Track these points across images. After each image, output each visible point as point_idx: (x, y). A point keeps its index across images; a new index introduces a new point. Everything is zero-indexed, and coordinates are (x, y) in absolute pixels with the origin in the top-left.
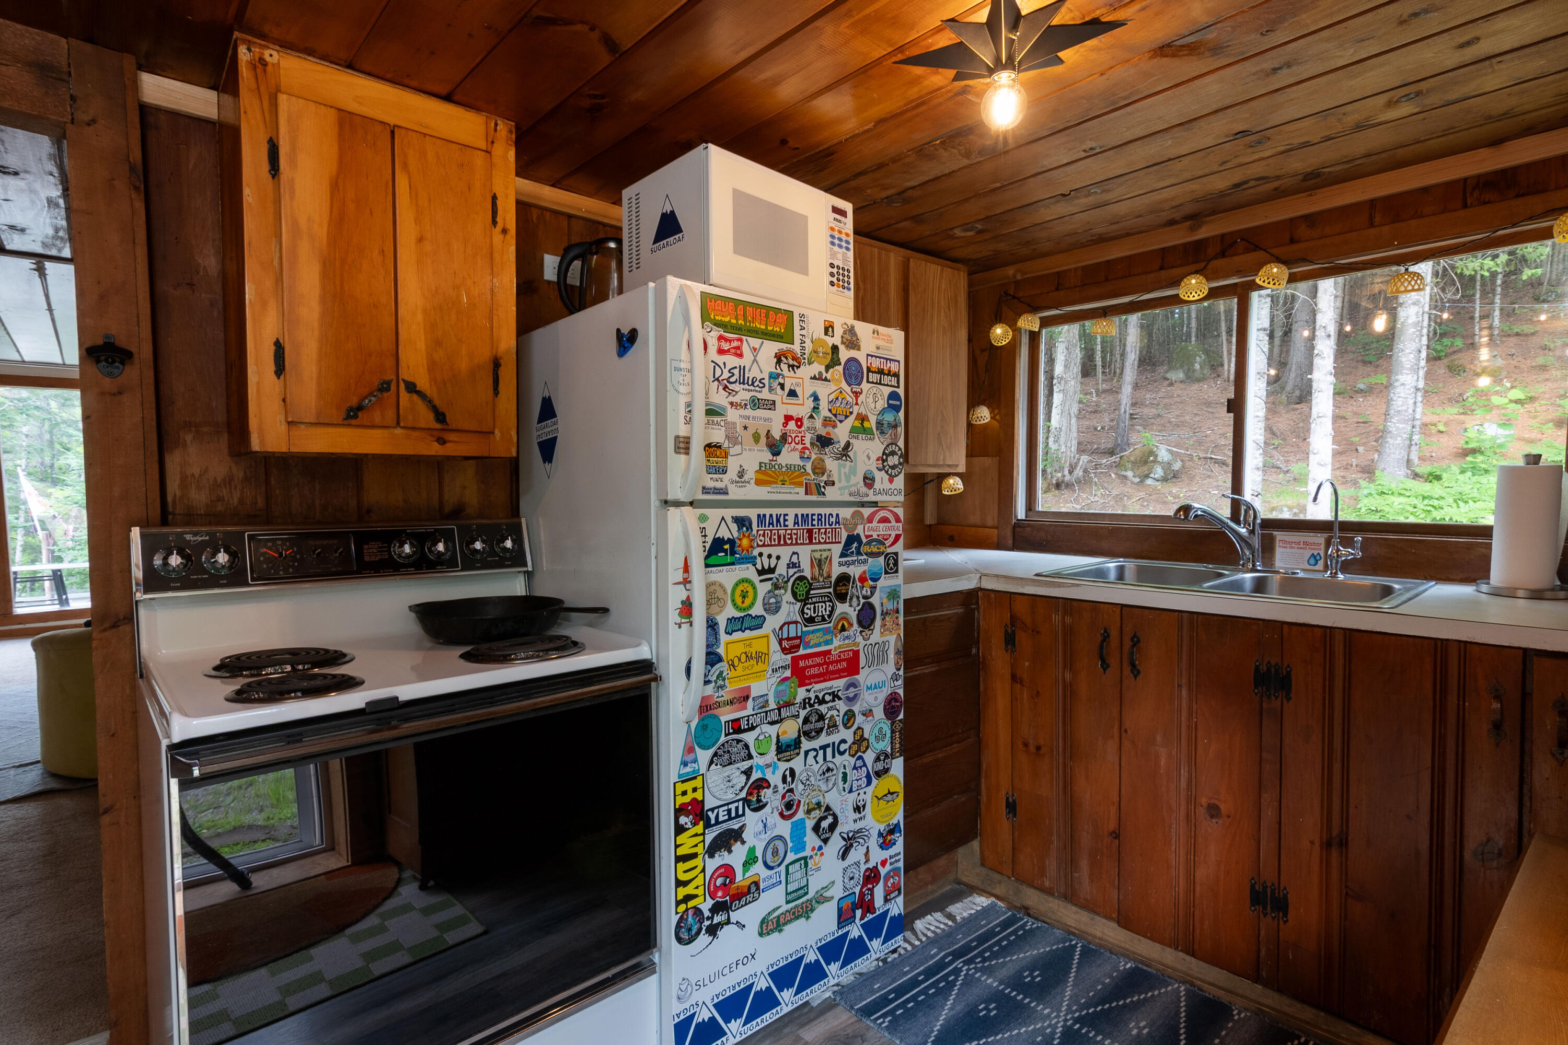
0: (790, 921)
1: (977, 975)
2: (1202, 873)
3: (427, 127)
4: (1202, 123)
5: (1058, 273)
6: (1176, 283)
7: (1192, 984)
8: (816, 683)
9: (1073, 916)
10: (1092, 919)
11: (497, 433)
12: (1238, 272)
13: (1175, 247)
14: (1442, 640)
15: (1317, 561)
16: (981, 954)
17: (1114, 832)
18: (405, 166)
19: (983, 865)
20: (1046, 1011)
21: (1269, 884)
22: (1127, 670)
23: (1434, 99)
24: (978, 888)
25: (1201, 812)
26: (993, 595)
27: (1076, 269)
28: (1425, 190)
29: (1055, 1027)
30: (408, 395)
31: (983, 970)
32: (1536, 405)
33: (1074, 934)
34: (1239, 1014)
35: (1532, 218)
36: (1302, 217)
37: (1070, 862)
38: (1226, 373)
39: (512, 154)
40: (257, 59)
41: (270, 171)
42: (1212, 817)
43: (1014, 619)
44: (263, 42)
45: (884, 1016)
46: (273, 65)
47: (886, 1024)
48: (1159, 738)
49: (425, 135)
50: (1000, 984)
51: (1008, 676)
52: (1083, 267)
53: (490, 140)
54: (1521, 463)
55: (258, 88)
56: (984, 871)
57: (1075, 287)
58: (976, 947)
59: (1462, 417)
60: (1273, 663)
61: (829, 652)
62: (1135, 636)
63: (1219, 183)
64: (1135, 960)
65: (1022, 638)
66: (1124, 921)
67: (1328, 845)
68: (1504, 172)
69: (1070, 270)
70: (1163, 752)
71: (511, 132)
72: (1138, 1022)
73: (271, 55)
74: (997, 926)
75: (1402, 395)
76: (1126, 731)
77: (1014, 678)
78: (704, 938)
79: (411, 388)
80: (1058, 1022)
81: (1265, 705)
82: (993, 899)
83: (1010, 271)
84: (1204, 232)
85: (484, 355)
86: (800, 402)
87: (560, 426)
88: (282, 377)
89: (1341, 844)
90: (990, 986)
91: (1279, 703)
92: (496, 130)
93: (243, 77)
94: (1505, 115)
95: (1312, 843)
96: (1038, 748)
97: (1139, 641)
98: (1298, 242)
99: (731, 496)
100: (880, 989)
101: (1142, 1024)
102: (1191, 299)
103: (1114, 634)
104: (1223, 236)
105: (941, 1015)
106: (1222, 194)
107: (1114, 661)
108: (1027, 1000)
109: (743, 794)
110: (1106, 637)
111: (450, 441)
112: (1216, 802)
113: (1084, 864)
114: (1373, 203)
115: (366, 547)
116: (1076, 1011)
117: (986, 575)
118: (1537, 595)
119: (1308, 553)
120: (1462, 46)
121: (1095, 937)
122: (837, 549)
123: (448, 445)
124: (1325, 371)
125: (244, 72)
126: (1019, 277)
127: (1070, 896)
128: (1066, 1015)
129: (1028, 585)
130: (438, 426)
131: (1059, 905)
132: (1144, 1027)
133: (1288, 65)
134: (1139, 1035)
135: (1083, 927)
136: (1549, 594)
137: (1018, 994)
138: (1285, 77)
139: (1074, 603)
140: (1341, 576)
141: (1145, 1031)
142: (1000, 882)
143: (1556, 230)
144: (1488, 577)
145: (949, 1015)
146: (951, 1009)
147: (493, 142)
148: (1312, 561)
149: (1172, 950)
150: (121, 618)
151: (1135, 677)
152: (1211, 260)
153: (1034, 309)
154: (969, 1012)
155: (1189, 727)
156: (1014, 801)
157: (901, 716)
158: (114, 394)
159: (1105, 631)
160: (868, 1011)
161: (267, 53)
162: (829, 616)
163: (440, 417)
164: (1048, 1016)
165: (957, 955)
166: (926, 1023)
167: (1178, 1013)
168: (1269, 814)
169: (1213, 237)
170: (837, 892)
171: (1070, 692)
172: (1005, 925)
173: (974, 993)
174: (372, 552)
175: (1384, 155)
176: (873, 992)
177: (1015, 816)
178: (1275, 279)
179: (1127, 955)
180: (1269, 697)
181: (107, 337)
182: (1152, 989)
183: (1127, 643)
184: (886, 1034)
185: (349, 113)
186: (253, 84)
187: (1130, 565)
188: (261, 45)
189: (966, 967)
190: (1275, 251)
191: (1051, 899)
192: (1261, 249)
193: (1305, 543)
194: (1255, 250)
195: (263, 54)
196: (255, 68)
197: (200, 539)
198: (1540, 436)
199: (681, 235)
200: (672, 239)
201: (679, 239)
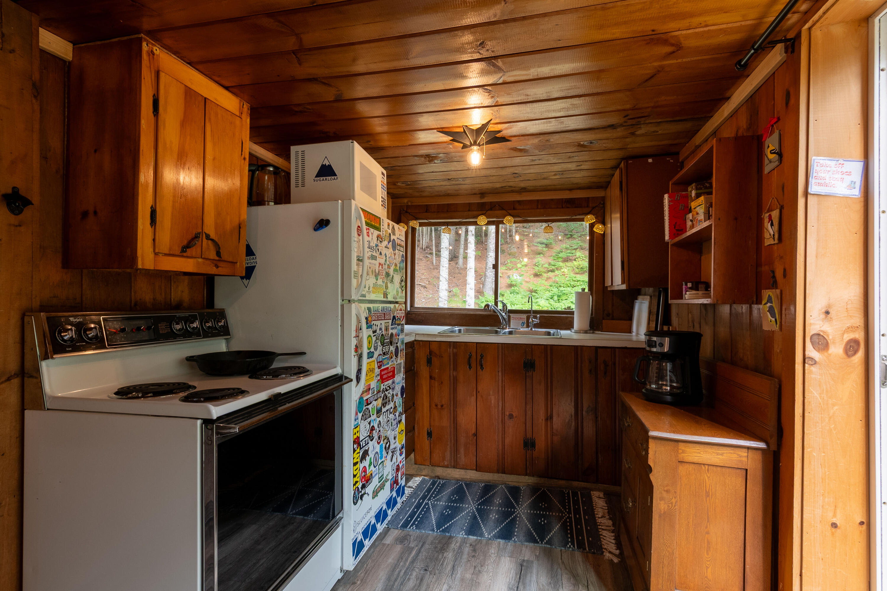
0: (379, 491)
1: (436, 503)
2: (507, 441)
3: (217, 100)
4: (507, 168)
5: (427, 205)
6: (476, 217)
7: (506, 484)
8: (386, 382)
9: (458, 473)
10: (466, 472)
11: (238, 264)
12: (497, 217)
13: (474, 203)
14: (576, 346)
15: (524, 324)
16: (431, 496)
17: (474, 434)
18: (210, 119)
19: (415, 464)
20: (467, 506)
21: (529, 438)
22: (479, 367)
23: (565, 176)
24: (415, 475)
25: (506, 417)
26: (421, 343)
27: (435, 205)
28: (552, 200)
29: (472, 509)
30: (206, 240)
31: (437, 500)
32: (527, 268)
33: (460, 480)
34: (523, 488)
35: (579, 215)
36: (517, 201)
37: (456, 451)
38: (421, 245)
39: (248, 120)
40: (150, 50)
41: (153, 112)
42: (510, 418)
43: (431, 352)
44: (153, 42)
45: (412, 525)
46: (157, 55)
47: (415, 528)
48: (491, 393)
49: (218, 105)
50: (446, 503)
51: (428, 377)
52: (438, 204)
53: (241, 112)
54: (580, 291)
55: (150, 66)
56: (417, 466)
57: (434, 212)
58: (428, 495)
59: (506, 271)
60: (529, 359)
61: (388, 368)
62: (482, 354)
63: (498, 185)
64: (484, 482)
65: (435, 360)
66: (478, 468)
67: (547, 420)
68: (572, 199)
69: (432, 205)
70: (493, 398)
71: (248, 109)
72: (497, 500)
73: (156, 50)
74: (430, 485)
75: (491, 261)
76: (479, 392)
77: (431, 378)
78: (360, 501)
79: (208, 237)
80: (473, 508)
81: (527, 374)
82: (423, 477)
83: (406, 201)
84: (486, 200)
85: (236, 223)
86: (382, 257)
87: (258, 260)
88: (153, 227)
89: (551, 418)
90: (442, 504)
91: (531, 373)
92: (243, 107)
93: (144, 59)
94: (577, 184)
95: (542, 420)
96: (442, 406)
97: (483, 356)
98: (516, 209)
99: (367, 298)
100: (403, 518)
101: (498, 500)
102: (482, 224)
103: (474, 354)
104: (491, 202)
105: (432, 519)
106: (497, 189)
107: (473, 365)
108: (458, 505)
109: (369, 434)
110: (470, 357)
111: (220, 267)
112: (512, 413)
113: (462, 450)
114: (538, 201)
115: (160, 325)
116: (476, 503)
117: (418, 334)
118: (586, 332)
119: (521, 322)
120: (577, 166)
121: (467, 479)
122: (390, 321)
123: (219, 268)
124: (472, 250)
125: (145, 56)
126: (410, 204)
127: (455, 466)
128: (474, 505)
129: (437, 337)
130: (217, 258)
131: (452, 471)
132: (499, 500)
133: (539, 160)
134: (499, 503)
135: (462, 477)
136: (589, 332)
137: (454, 504)
138: (537, 162)
139: (457, 343)
140: (533, 329)
141: (500, 501)
142: (424, 469)
143: (585, 220)
144: (573, 328)
145: (435, 517)
146: (434, 516)
147: (242, 113)
148: (522, 325)
149: (497, 474)
150: (13, 374)
151: (482, 370)
152: (487, 211)
153: (416, 219)
154: (441, 515)
155: (502, 387)
156: (431, 431)
157: (404, 396)
158: (16, 226)
159: (470, 353)
160: (405, 525)
161: (155, 48)
162: (389, 351)
163: (218, 254)
164: (468, 507)
165: (424, 498)
166: (429, 523)
167: (506, 493)
168: (529, 413)
169: (488, 202)
170: (390, 477)
171: (455, 380)
172: (433, 484)
173: (439, 509)
174: (163, 328)
175: (544, 187)
176: (401, 520)
177: (431, 437)
178: (509, 222)
179: (481, 481)
180: (528, 371)
181: (14, 188)
182: (494, 489)
183: (479, 357)
184: (417, 531)
185: (189, 88)
186: (148, 65)
187: (462, 328)
188: (152, 43)
189: (429, 502)
190: (510, 211)
191: (448, 469)
192: (504, 210)
193: (520, 318)
194: (502, 210)
195: (153, 48)
196: (149, 55)
197: (78, 320)
198: (529, 280)
199: (336, 177)
200: (329, 178)
201: (334, 179)
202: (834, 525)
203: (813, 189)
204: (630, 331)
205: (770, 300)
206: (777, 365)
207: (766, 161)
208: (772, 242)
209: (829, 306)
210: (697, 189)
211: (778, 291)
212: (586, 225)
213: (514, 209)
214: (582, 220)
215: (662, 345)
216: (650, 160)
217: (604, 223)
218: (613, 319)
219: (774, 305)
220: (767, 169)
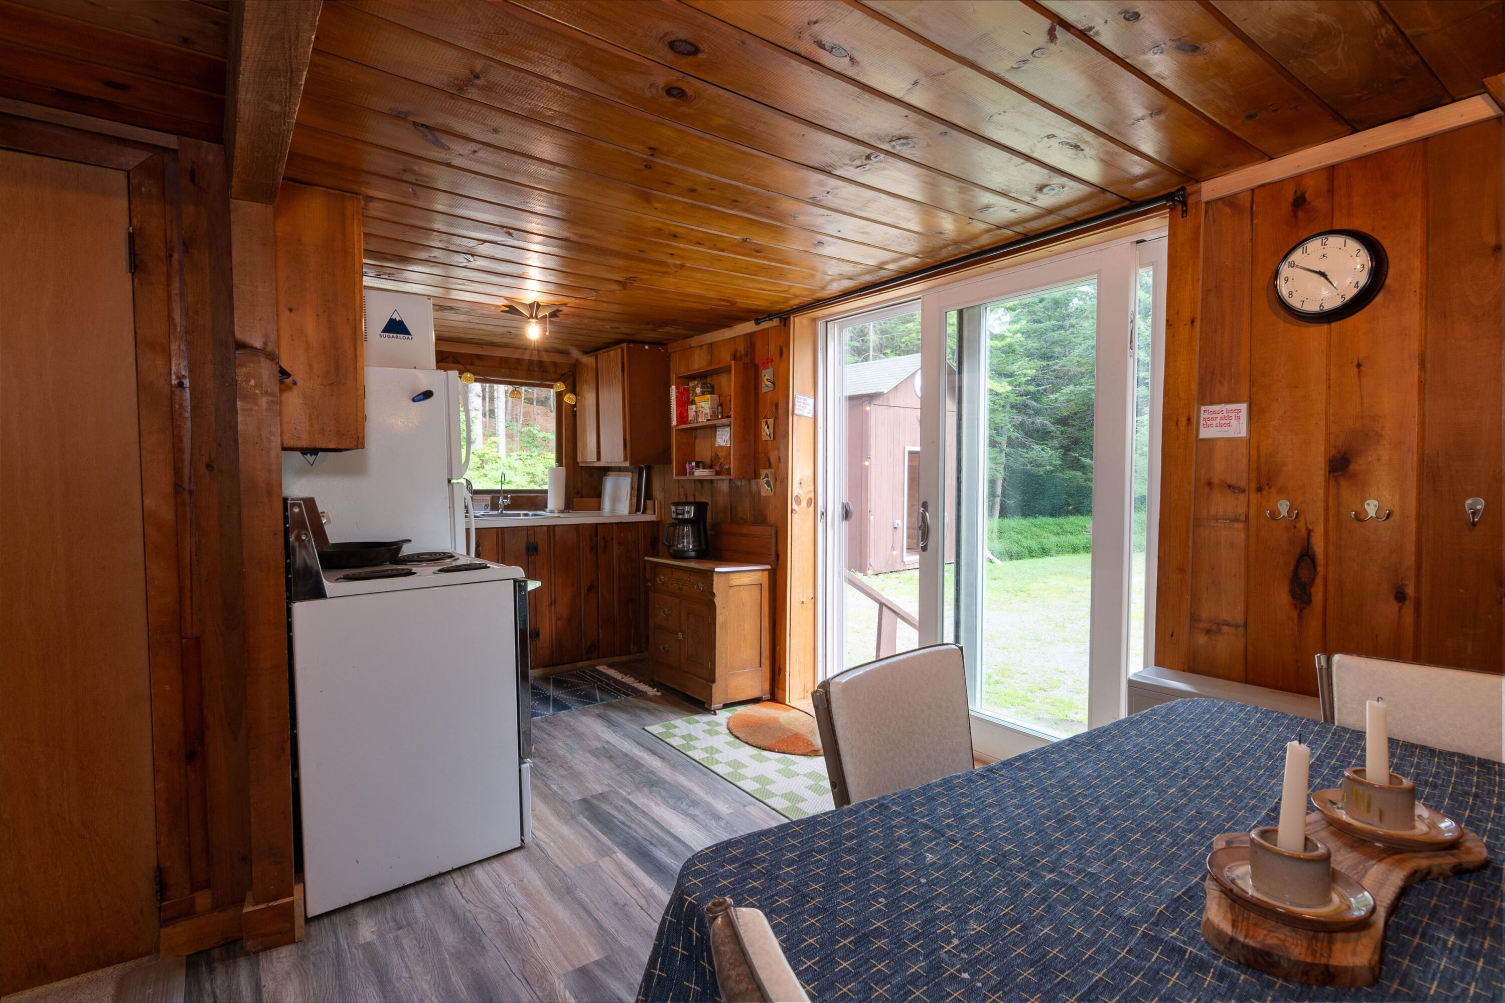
21: (533, 628)
35: (546, 380)
36: (476, 355)
60: (532, 542)
67: (551, 605)
68: (539, 361)
81: (530, 559)
89: (554, 603)
91: (534, 557)
95: (546, 606)
97: (480, 544)
104: (442, 352)
114: (501, 358)
119: (489, 503)
136: (562, 510)
140: (503, 512)
143: (554, 387)
144: (548, 507)
178: (469, 380)
180: (531, 556)
192: (460, 364)
193: (489, 499)
194: (457, 363)
199: (410, 337)
200: (402, 336)
201: (408, 338)
202: (803, 602)
203: (796, 412)
204: (599, 508)
205: (767, 476)
206: (772, 517)
207: (763, 385)
208: (769, 439)
209: (801, 480)
210: (702, 387)
211: (773, 470)
212: (552, 393)
213: (472, 364)
214: (551, 387)
215: (688, 512)
216: (647, 347)
217: (574, 392)
218: (582, 497)
219: (770, 479)
220: (764, 390)
